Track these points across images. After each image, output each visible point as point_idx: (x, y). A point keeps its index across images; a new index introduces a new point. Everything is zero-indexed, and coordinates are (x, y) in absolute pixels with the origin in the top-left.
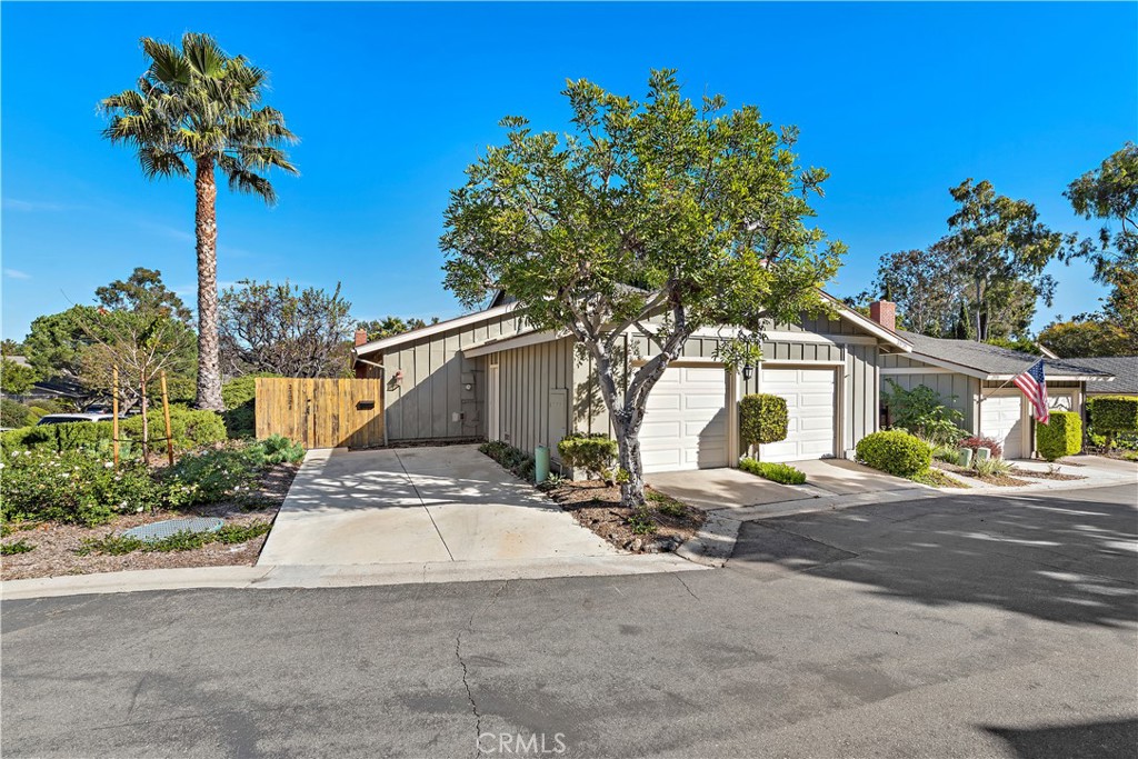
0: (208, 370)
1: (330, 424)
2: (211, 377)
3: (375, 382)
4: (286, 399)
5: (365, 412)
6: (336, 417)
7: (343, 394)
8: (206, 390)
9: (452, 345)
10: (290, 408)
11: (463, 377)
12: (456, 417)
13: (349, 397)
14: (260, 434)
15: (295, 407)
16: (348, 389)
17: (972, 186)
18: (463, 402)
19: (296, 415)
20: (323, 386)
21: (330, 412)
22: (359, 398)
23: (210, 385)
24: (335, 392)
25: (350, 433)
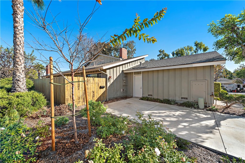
0: (20, 73)
1: (92, 95)
2: (22, 76)
3: (104, 79)
4: (77, 85)
5: (102, 90)
6: (94, 92)
7: (95, 83)
8: (19, 82)
9: (121, 68)
10: (79, 89)
11: (123, 78)
12: (122, 90)
13: (97, 85)
14: (67, 101)
15: (81, 89)
16: (97, 82)
17: (162, 50)
18: (123, 86)
19: (81, 92)
20: (90, 80)
21: (92, 91)
22: (100, 85)
23: (22, 80)
24: (93, 82)
25: (98, 97)
